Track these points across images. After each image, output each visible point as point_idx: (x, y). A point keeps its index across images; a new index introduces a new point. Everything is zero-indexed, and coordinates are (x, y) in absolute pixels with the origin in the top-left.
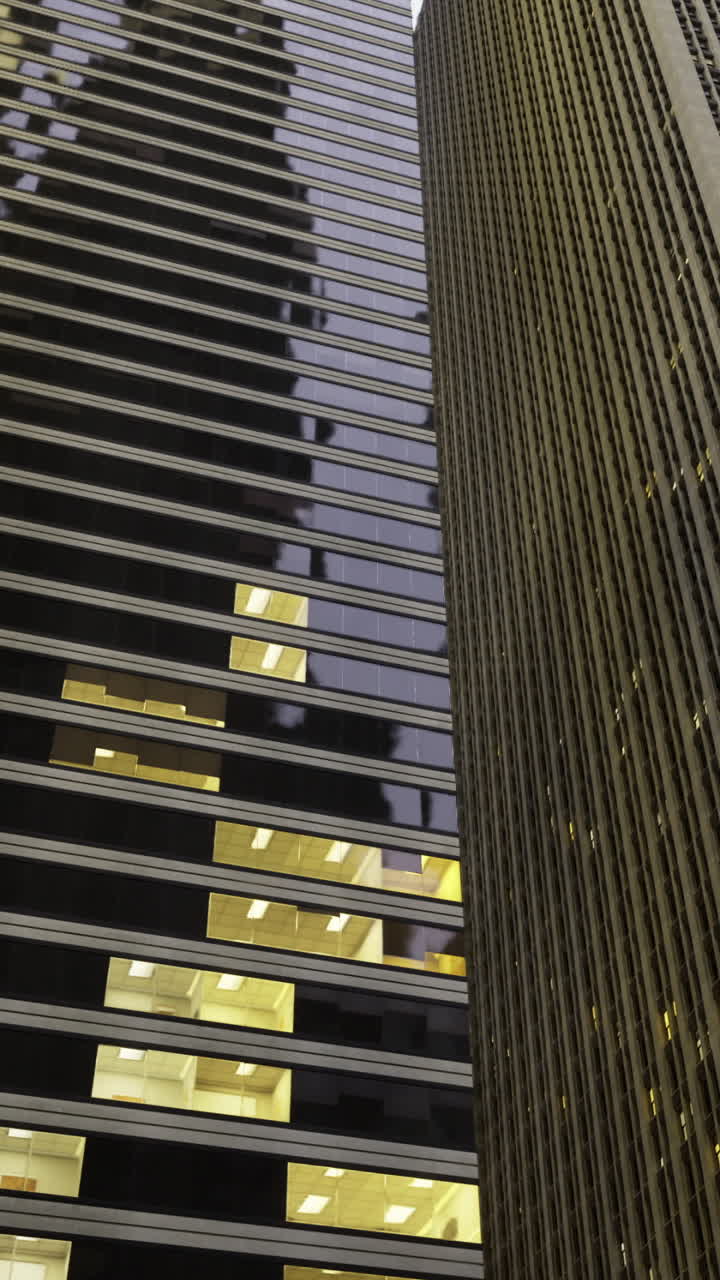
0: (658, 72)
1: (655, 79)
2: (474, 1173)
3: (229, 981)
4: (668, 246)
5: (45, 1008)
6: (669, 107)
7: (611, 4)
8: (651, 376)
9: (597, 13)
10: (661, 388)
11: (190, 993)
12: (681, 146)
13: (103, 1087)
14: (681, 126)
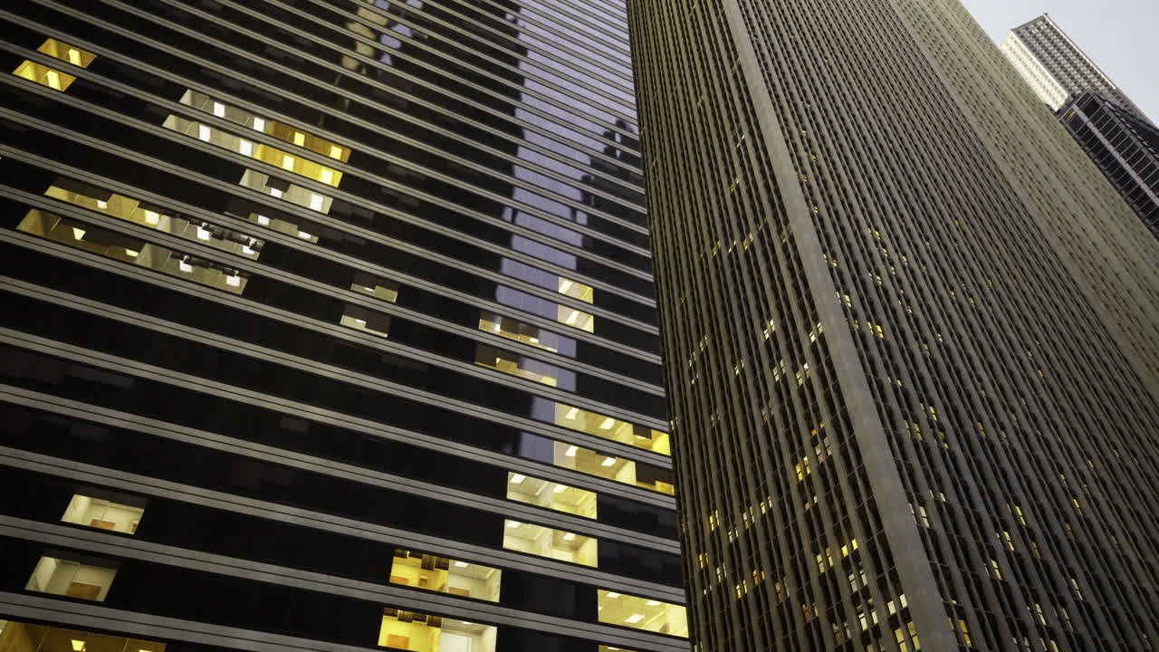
0: (731, 40)
1: (729, 44)
2: (683, 600)
3: (560, 488)
4: (732, 128)
5: (478, 497)
6: (736, 57)
7: (705, 2)
8: (719, 194)
9: (696, 6)
10: (724, 200)
11: (537, 494)
12: (743, 78)
13: (508, 543)
14: (744, 68)
